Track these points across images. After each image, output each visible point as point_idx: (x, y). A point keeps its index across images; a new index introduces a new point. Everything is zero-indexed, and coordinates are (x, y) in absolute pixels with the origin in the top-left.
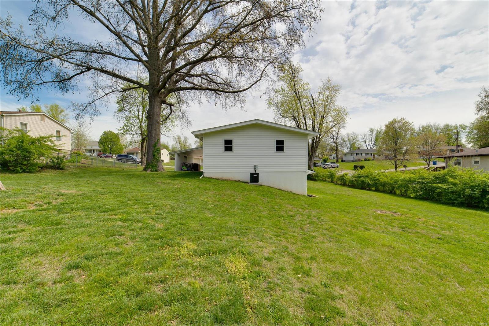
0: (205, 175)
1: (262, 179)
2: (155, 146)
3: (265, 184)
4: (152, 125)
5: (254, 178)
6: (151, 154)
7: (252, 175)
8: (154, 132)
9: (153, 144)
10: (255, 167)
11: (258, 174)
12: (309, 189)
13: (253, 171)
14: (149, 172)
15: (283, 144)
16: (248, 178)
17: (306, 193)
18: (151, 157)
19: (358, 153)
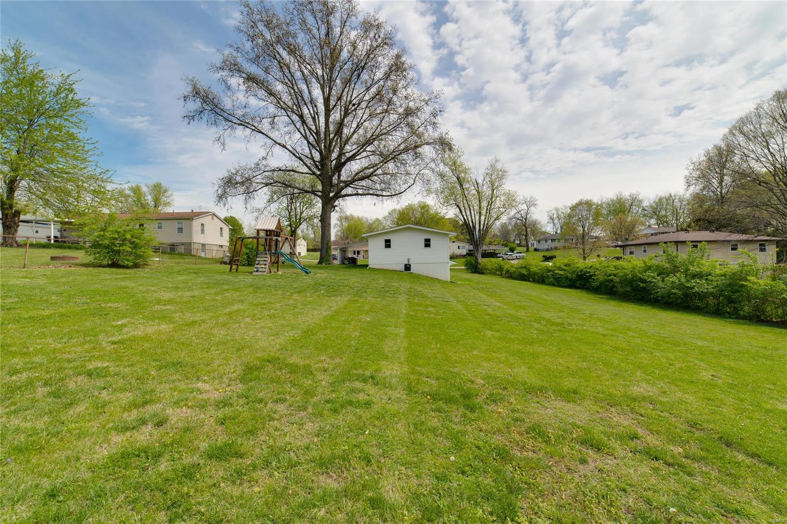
0: (370, 266)
1: (414, 269)
2: (327, 244)
3: (417, 272)
4: (325, 227)
5: (408, 268)
6: (324, 251)
7: (406, 265)
8: (327, 232)
9: (326, 242)
10: (409, 260)
11: (410, 265)
12: (452, 277)
13: (407, 263)
14: (324, 265)
15: (430, 242)
16: (402, 268)
17: (449, 280)
18: (324, 253)
19: (555, 240)
